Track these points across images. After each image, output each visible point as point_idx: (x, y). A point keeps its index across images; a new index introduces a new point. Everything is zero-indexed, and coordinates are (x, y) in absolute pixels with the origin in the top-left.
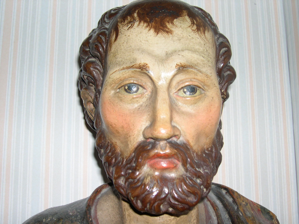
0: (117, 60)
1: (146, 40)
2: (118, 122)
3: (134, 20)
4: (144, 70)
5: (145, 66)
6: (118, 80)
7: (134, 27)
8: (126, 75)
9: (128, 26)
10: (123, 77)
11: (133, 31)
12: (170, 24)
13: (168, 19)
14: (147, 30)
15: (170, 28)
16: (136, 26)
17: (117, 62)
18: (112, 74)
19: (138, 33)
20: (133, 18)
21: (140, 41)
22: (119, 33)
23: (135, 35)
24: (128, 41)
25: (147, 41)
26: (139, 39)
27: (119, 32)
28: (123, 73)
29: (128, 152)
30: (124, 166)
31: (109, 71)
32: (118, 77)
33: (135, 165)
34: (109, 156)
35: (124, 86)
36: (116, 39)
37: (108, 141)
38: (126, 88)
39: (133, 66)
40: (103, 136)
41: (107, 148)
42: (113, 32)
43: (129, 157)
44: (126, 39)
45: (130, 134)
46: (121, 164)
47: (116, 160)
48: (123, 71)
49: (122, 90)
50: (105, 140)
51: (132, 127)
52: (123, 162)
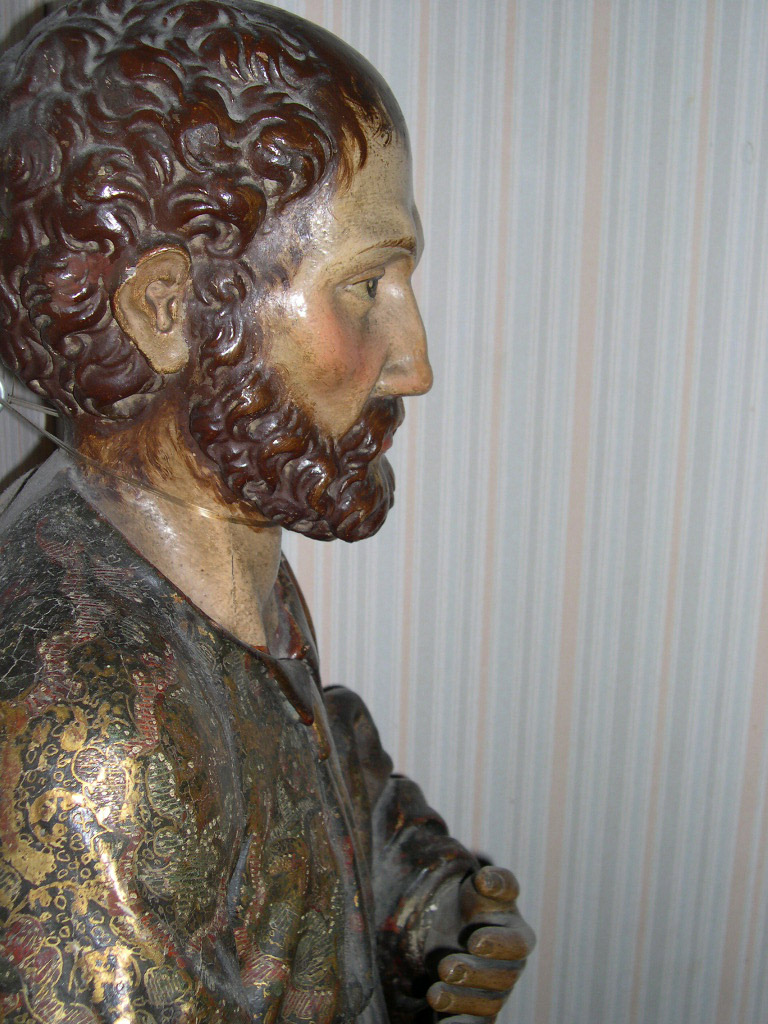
3: (388, 122)
7: (392, 142)
9: (383, 136)
16: (395, 142)
18: (362, 252)
19: (398, 160)
21: (401, 180)
23: (396, 165)
26: (400, 175)
27: (368, 144)
29: (346, 424)
30: (336, 456)
31: (350, 242)
32: (370, 261)
33: (366, 451)
34: (298, 437)
35: (368, 281)
36: (362, 164)
37: (288, 400)
38: (371, 285)
39: (401, 241)
40: (272, 388)
41: (288, 418)
42: (349, 139)
43: (346, 434)
44: (384, 169)
45: (364, 386)
46: (328, 451)
47: (316, 444)
48: (384, 249)
49: (360, 289)
50: (279, 399)
51: (368, 372)
52: (332, 446)
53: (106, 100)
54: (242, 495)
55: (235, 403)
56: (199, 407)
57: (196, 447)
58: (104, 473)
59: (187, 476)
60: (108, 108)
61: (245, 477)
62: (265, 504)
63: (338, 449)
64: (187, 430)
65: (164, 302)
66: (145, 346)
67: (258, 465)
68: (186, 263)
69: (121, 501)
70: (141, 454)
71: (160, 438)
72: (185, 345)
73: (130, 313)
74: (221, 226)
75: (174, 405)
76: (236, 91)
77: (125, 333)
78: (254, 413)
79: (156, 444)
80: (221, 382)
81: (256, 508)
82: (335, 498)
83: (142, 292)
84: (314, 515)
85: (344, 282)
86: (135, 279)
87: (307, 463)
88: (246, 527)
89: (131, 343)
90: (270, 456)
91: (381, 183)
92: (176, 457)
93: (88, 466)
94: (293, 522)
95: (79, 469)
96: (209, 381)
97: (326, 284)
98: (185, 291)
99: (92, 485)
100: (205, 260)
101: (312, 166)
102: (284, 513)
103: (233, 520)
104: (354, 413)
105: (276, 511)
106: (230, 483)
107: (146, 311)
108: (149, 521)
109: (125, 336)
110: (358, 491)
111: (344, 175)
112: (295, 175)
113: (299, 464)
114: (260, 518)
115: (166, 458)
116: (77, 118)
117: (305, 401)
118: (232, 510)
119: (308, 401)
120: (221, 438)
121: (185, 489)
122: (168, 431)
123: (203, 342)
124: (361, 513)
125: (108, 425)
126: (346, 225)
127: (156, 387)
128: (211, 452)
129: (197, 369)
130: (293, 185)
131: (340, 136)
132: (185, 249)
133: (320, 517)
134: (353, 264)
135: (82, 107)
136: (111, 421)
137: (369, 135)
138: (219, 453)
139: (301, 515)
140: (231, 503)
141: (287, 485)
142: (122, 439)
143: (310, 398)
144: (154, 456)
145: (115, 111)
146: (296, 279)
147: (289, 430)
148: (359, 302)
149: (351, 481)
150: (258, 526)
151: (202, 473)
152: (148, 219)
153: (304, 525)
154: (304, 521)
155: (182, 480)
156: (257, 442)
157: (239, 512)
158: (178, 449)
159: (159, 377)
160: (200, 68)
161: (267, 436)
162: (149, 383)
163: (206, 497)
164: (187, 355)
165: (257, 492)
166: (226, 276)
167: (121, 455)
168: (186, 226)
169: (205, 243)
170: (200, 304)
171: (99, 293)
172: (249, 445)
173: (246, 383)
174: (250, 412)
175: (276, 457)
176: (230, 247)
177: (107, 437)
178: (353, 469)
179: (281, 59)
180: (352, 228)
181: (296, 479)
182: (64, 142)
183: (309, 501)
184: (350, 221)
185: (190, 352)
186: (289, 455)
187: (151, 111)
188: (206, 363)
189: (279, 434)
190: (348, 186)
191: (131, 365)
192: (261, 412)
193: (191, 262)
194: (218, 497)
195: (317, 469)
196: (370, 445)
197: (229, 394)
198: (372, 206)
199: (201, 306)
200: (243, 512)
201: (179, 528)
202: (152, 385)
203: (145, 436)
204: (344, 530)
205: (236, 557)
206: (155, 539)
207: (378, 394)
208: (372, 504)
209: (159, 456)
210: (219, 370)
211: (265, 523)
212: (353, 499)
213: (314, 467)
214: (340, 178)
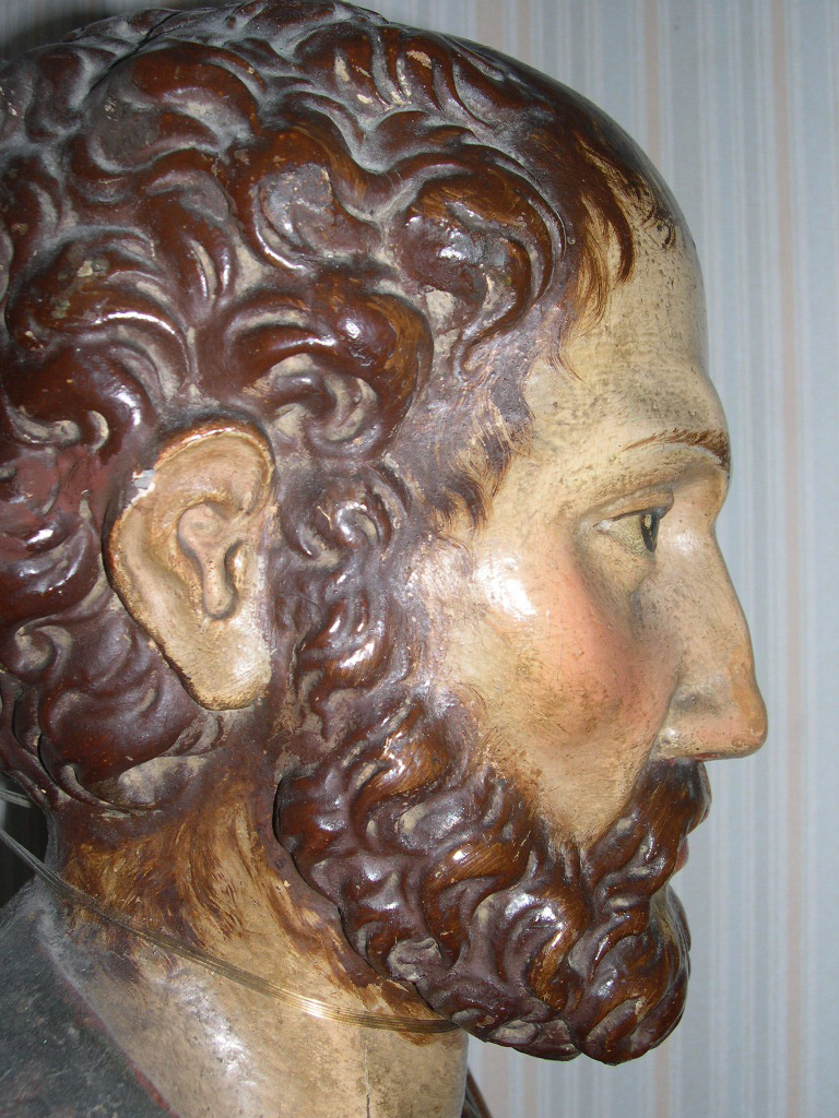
3: (667, 208)
7: (677, 245)
9: (659, 228)
11: (680, 264)
18: (632, 447)
22: (636, 248)
23: (686, 289)
24: (670, 304)
26: (695, 313)
27: (635, 238)
28: (672, 458)
29: (602, 816)
30: (584, 883)
31: (608, 424)
32: (648, 469)
33: (644, 872)
34: (505, 842)
35: (642, 513)
36: (626, 271)
37: (481, 764)
38: (648, 523)
39: (704, 436)
40: (450, 737)
41: (484, 801)
42: (597, 221)
43: (603, 836)
44: (665, 291)
45: (639, 734)
46: (569, 873)
47: (543, 858)
48: (675, 446)
49: (629, 529)
50: (465, 762)
51: (647, 707)
52: (576, 862)
53: (105, 144)
54: (387, 970)
55: (369, 770)
56: (294, 782)
57: (289, 867)
58: (106, 922)
59: (273, 928)
60: (108, 158)
61: (391, 933)
62: (434, 988)
63: (588, 869)
64: (269, 831)
65: (219, 553)
66: (178, 650)
67: (420, 905)
68: (262, 466)
69: (137, 982)
70: (179, 883)
71: (218, 849)
72: (262, 647)
73: (145, 577)
74: (338, 389)
75: (244, 779)
76: (367, 123)
77: (137, 621)
78: (412, 791)
79: (210, 862)
80: (337, 724)
81: (416, 994)
82: (584, 973)
83: (168, 526)
84: (540, 1009)
85: (596, 510)
86: (154, 498)
87: (525, 900)
88: (396, 1034)
89: (152, 644)
90: (447, 886)
91: (662, 314)
92: (251, 889)
93: (77, 908)
94: (496, 1026)
95: (60, 913)
96: (313, 722)
97: (561, 512)
98: (261, 528)
99: (81, 947)
100: (305, 463)
101: (527, 261)
102: (475, 1006)
103: (369, 1021)
104: (619, 791)
105: (458, 1003)
106: (362, 943)
107: (180, 570)
108: (195, 1023)
109: (138, 629)
110: (630, 957)
111: (590, 290)
112: (490, 283)
113: (508, 902)
114: (424, 1015)
115: (230, 891)
116: (48, 183)
117: (521, 766)
118: (367, 998)
119: (525, 766)
120: (340, 847)
121: (268, 955)
122: (232, 834)
123: (300, 637)
124: (638, 1005)
125: (117, 823)
126: (599, 390)
127: (205, 741)
128: (319, 878)
129: (289, 697)
130: (487, 306)
131: (579, 214)
132: (261, 434)
133: (553, 1014)
134: (616, 470)
135: (60, 164)
136: (121, 816)
137: (635, 220)
138: (337, 880)
139: (512, 1011)
140: (364, 985)
141: (481, 946)
142: (144, 852)
143: (529, 759)
144: (205, 888)
145: (121, 161)
146: (496, 499)
147: (487, 829)
148: (625, 557)
149: (617, 936)
150: (420, 1032)
151: (305, 923)
152: (181, 373)
153: (516, 1031)
154: (517, 1022)
155: (263, 937)
156: (418, 854)
157: (382, 1003)
158: (254, 872)
159: (211, 719)
160: (295, 81)
161: (440, 842)
162: (191, 731)
163: (312, 975)
164: (268, 668)
165: (418, 963)
166: (350, 495)
167: (139, 884)
168: (263, 385)
169: (305, 425)
170: (295, 556)
171: (81, 533)
172: (401, 860)
173: (393, 725)
174: (404, 787)
175: (460, 887)
176: (359, 433)
177: (114, 849)
178: (620, 910)
179: (456, 70)
180: (609, 396)
181: (501, 936)
182: (18, 226)
183: (528, 981)
184: (605, 383)
185: (274, 662)
186: (488, 883)
187: (193, 151)
188: (307, 683)
189: (465, 837)
190: (599, 312)
191: (151, 694)
192: (423, 791)
193: (273, 461)
194: (337, 972)
195: (547, 913)
196: (653, 859)
197: (356, 751)
198: (647, 358)
199: (297, 562)
200: (390, 1002)
201: (258, 1039)
202: (197, 737)
203: (187, 846)
204: (600, 1041)
205: (376, 1097)
206: (207, 1063)
207: (663, 754)
208: (660, 986)
209: (217, 887)
210: (337, 698)
211: (435, 1023)
212: (621, 975)
213: (540, 907)
214: (583, 295)
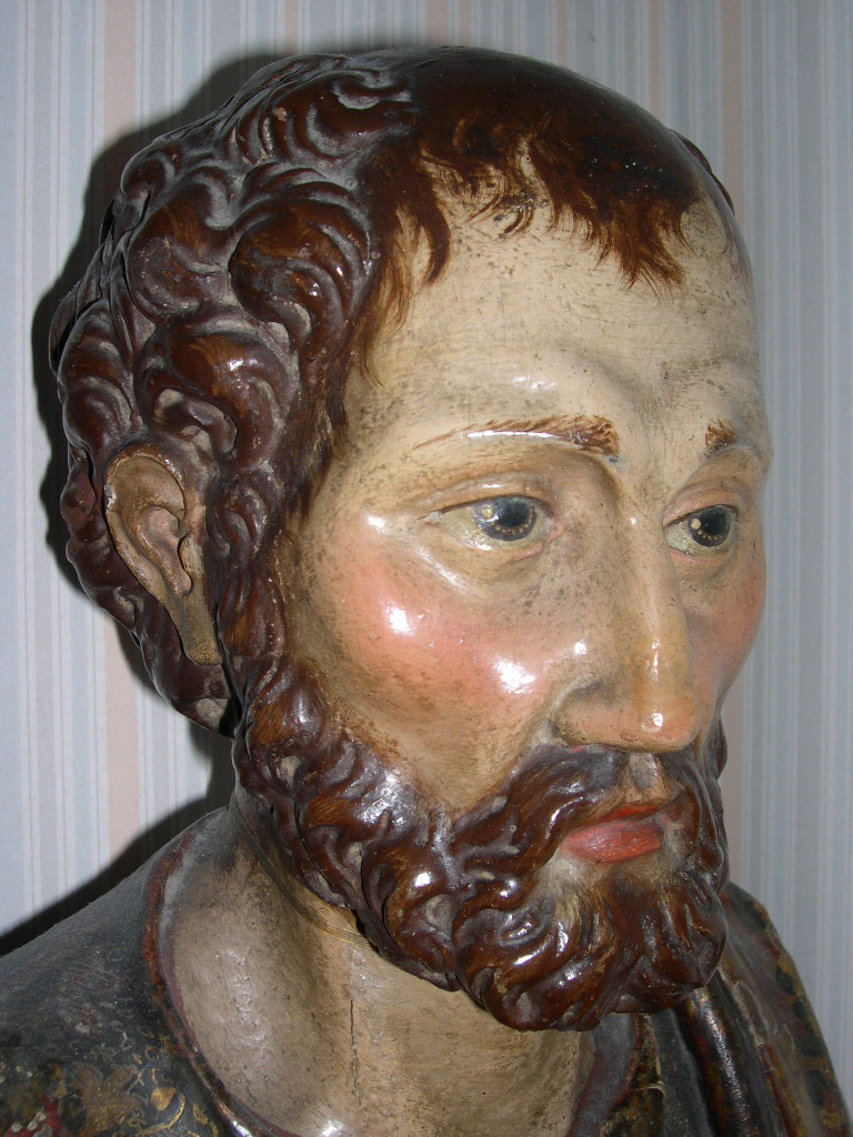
0: (446, 375)
1: (592, 303)
2: (440, 664)
3: (528, 192)
4: (595, 448)
5: (601, 431)
6: (453, 473)
7: (532, 229)
8: (502, 457)
9: (498, 219)
10: (481, 464)
11: (531, 249)
12: (672, 235)
13: (661, 212)
14: (592, 257)
15: (673, 257)
16: (542, 229)
17: (450, 390)
18: (424, 444)
19: (553, 263)
20: (521, 183)
21: (564, 301)
22: (454, 246)
23: (542, 272)
24: (504, 294)
25: (594, 306)
26: (562, 294)
27: (454, 237)
28: (489, 450)
29: (471, 791)
31: (399, 426)
32: (455, 463)
36: (435, 273)
42: (408, 230)
43: (473, 811)
50: (319, 724)
68: (172, 476)
76: (242, 181)
83: (134, 526)
86: (118, 504)
90: (309, 828)
98: (200, 525)
104: (484, 771)
117: (372, 734)
119: (378, 735)
126: (397, 393)
131: (388, 228)
134: (411, 469)
137: (458, 219)
143: (381, 730)
147: (336, 785)
160: (203, 156)
169: (211, 442)
175: (321, 831)
179: (313, 113)
180: (407, 398)
184: (404, 386)
205: (359, 1005)
214: (384, 305)
